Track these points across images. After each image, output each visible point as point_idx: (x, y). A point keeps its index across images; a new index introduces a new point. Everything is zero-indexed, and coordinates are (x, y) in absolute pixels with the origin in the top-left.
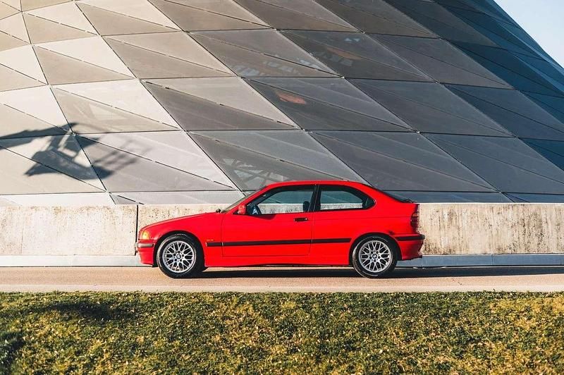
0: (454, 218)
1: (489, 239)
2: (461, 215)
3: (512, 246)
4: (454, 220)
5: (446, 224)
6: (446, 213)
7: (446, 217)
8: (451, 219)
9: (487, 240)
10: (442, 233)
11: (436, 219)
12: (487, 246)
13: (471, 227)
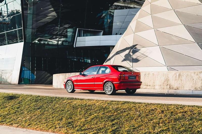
0: (180, 76)
1: (192, 84)
2: (183, 75)
3: (201, 87)
4: (180, 77)
5: (177, 79)
6: (178, 74)
7: (178, 76)
8: (179, 77)
9: (191, 85)
10: (176, 82)
11: (174, 77)
12: (191, 87)
13: (186, 80)
